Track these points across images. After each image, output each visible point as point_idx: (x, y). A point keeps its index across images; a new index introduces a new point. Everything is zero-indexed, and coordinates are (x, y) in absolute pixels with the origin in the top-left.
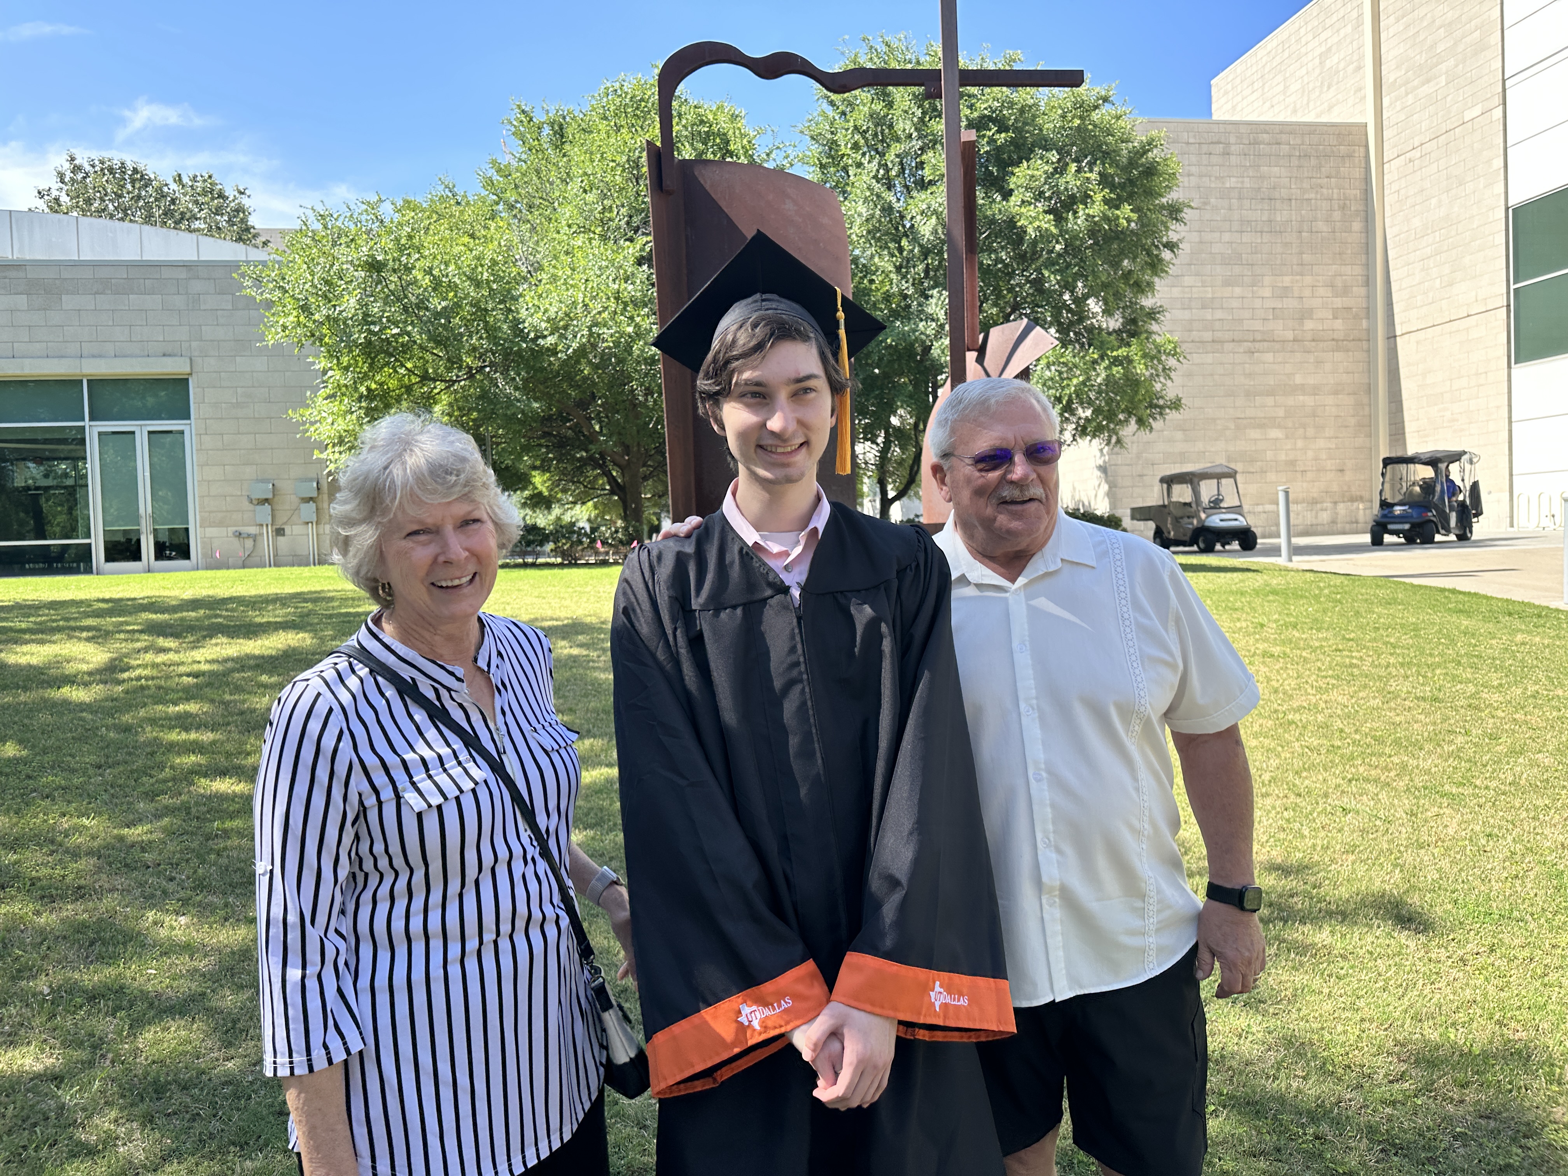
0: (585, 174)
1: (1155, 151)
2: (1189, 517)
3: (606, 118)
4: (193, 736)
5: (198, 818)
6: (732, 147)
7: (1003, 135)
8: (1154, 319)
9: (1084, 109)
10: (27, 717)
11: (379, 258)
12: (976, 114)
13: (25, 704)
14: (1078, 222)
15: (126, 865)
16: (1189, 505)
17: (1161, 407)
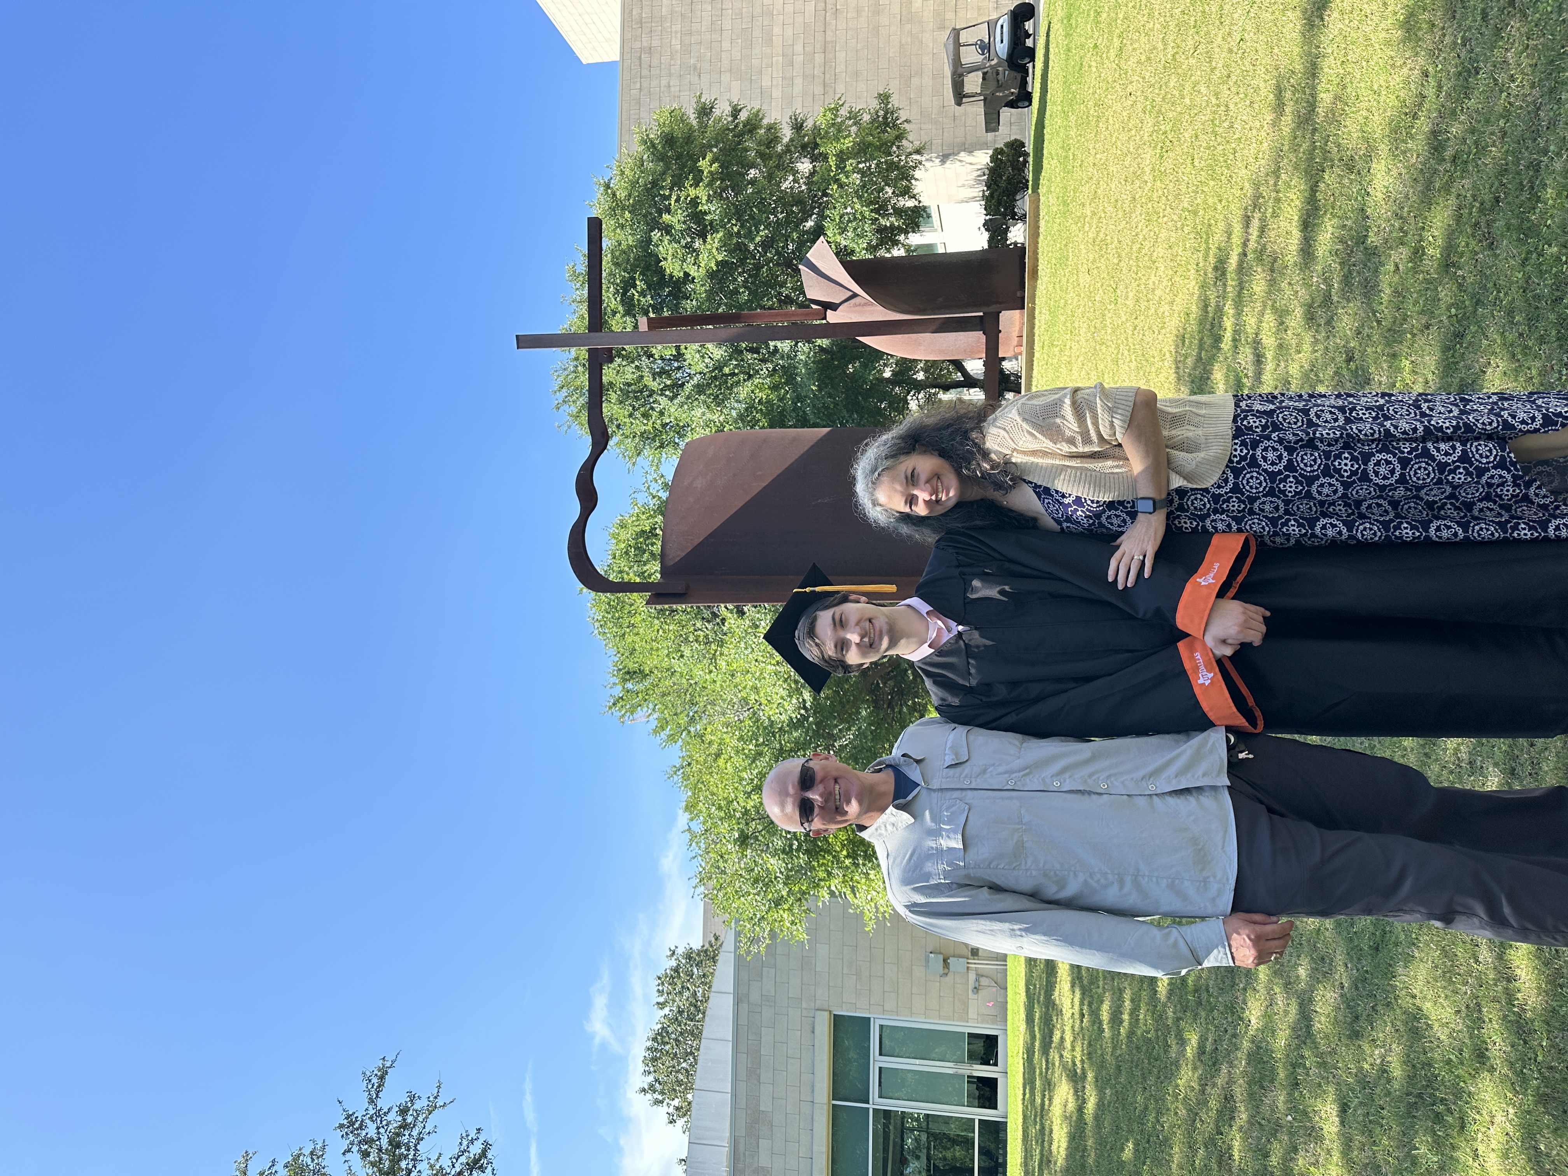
0: (668, 655)
1: (652, 136)
2: (998, 74)
3: (624, 635)
4: (1126, 1017)
5: (1185, 1011)
6: (648, 528)
7: (638, 283)
8: (802, 126)
9: (616, 206)
10: (1105, 1147)
11: (737, 836)
12: (621, 308)
14: (713, 210)
15: (1214, 1064)
16: (985, 74)
17: (886, 113)
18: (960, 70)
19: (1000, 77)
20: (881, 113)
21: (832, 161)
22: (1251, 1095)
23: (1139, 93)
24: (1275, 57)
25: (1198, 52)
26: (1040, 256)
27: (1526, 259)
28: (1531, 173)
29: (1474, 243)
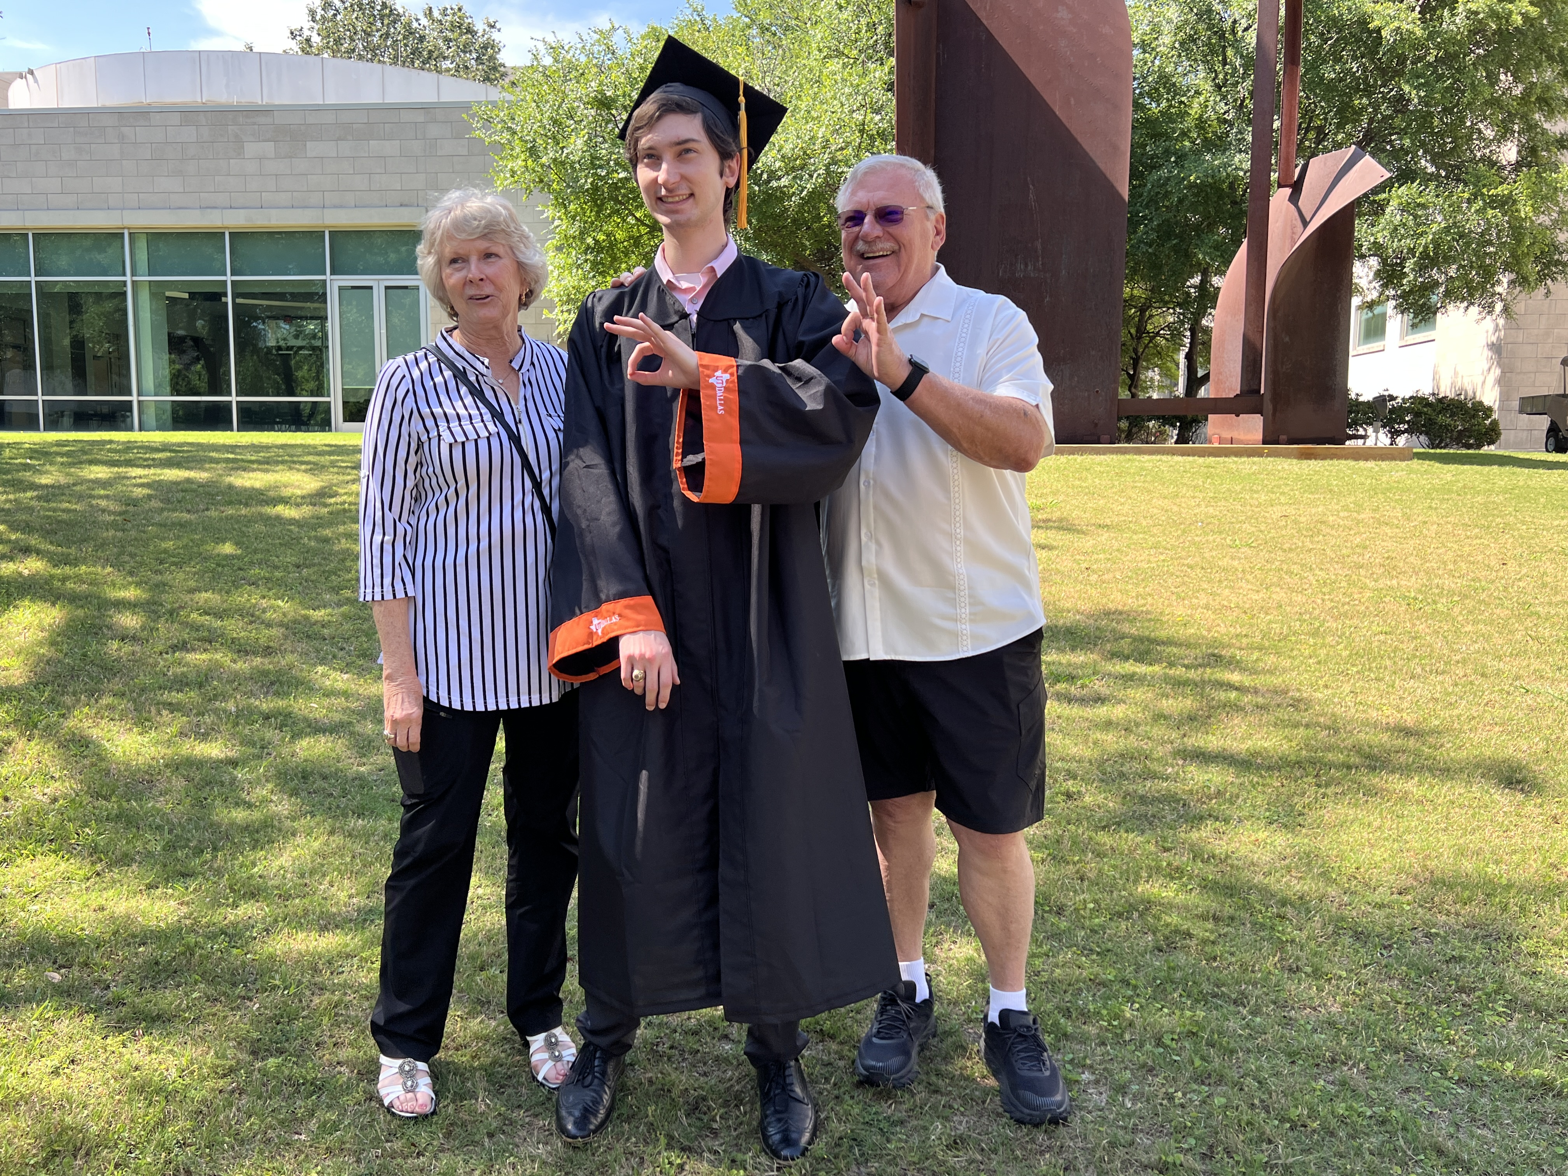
10: (245, 526)
11: (608, 94)
13: (245, 516)
14: (1456, 20)
15: (308, 636)
21: (1504, 190)
22: (265, 673)
23: (1501, 574)
24: (1488, 728)
25: (1531, 642)
26: (1326, 463)
27: (1128, 984)
28: (1234, 996)
29: (1167, 932)
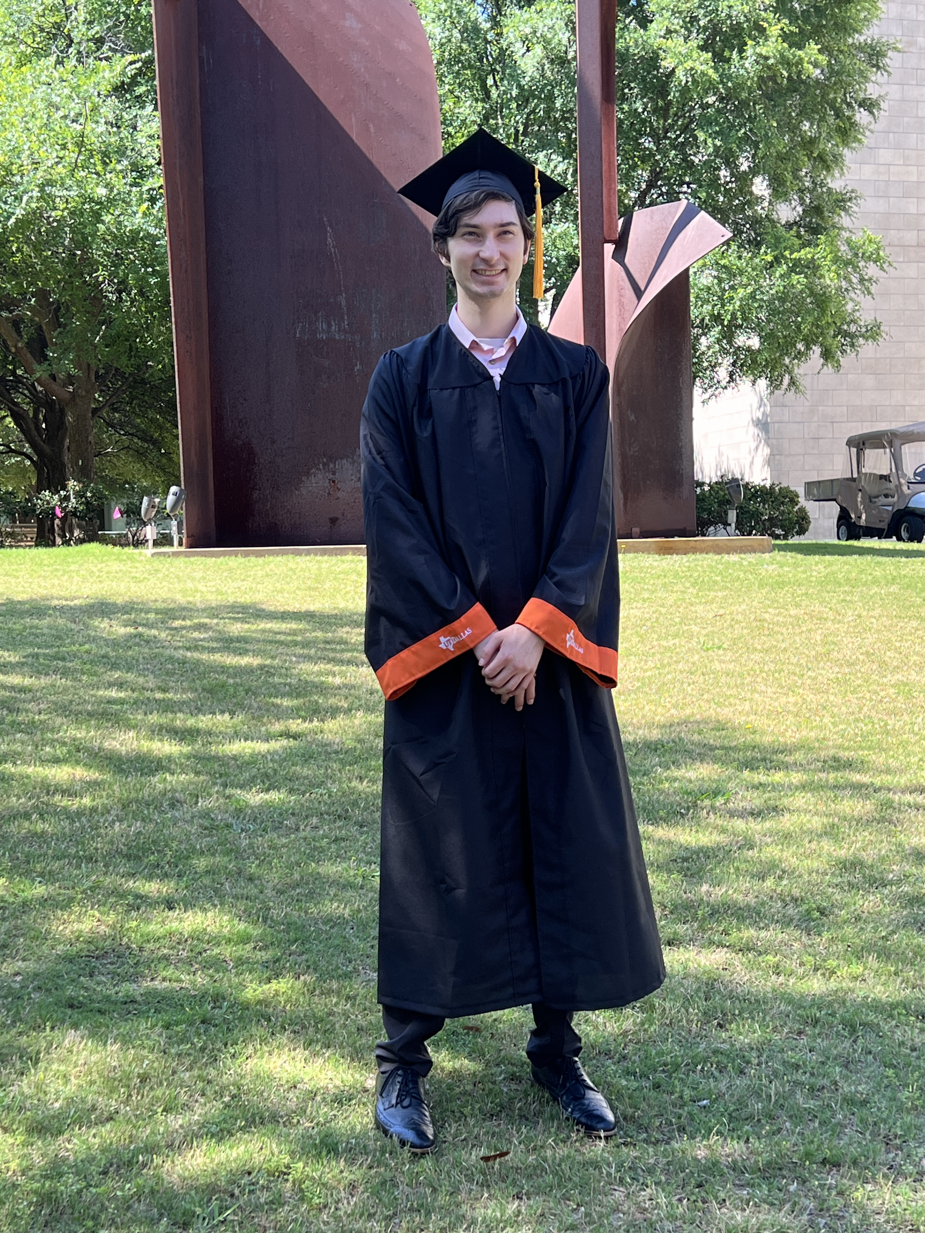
2: (886, 496)
16: (886, 478)
17: (852, 336)
18: (897, 442)
19: (883, 500)
20: (853, 328)
21: (805, 254)
